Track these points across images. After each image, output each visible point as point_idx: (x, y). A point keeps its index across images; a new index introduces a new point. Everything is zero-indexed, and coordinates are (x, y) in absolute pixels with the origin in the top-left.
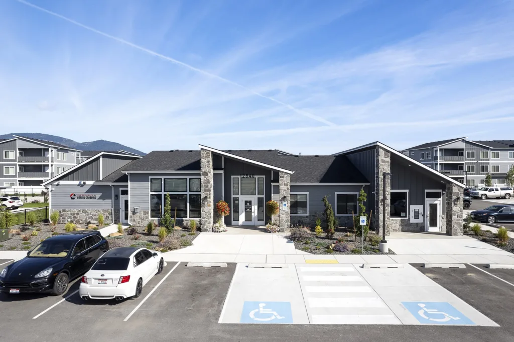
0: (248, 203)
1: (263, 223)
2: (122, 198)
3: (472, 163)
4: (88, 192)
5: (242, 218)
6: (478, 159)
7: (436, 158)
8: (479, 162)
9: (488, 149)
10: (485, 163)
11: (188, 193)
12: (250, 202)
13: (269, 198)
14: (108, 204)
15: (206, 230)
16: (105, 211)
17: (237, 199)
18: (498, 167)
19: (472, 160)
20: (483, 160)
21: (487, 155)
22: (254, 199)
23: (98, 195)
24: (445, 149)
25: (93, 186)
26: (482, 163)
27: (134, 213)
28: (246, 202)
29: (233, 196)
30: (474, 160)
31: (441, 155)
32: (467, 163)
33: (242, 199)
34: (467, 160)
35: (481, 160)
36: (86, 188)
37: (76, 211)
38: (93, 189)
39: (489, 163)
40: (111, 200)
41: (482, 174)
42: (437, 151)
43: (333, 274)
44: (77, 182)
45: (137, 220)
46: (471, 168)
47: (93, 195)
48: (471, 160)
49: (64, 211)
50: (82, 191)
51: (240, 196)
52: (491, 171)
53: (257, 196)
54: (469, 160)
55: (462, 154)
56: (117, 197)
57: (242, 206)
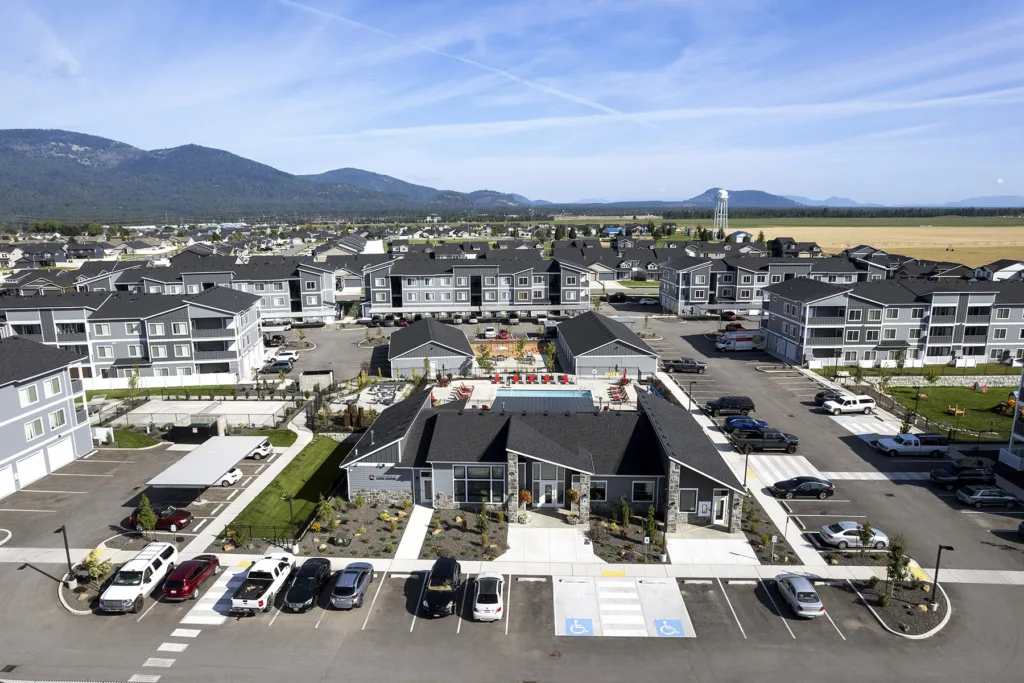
0: (548, 488)
1: (563, 505)
2: (423, 480)
3: (856, 328)
4: (387, 473)
5: (542, 499)
6: (865, 321)
7: (804, 320)
8: (866, 325)
9: (882, 307)
10: (875, 328)
11: (491, 480)
12: (550, 486)
13: (568, 486)
14: (407, 485)
15: (513, 522)
16: (405, 491)
17: (538, 483)
18: (894, 331)
19: (857, 323)
20: (872, 323)
21: (878, 315)
22: (554, 484)
23: (397, 476)
24: (819, 308)
25: (392, 468)
26: (869, 328)
27: (438, 497)
28: (547, 486)
29: (534, 481)
30: (859, 323)
31: (811, 316)
32: (847, 328)
33: (543, 484)
34: (848, 323)
35: (870, 323)
36: (384, 470)
37: (376, 491)
38: (391, 471)
39: (879, 328)
40: (409, 482)
41: (868, 343)
42: (805, 308)
43: (619, 590)
44: (375, 464)
45: (441, 503)
46: (853, 336)
47: (393, 476)
48: (854, 323)
49: (363, 491)
50: (381, 473)
51: (540, 481)
52: (882, 337)
53: (557, 482)
54: (851, 323)
55: (842, 314)
56: (417, 478)
57: (542, 489)
